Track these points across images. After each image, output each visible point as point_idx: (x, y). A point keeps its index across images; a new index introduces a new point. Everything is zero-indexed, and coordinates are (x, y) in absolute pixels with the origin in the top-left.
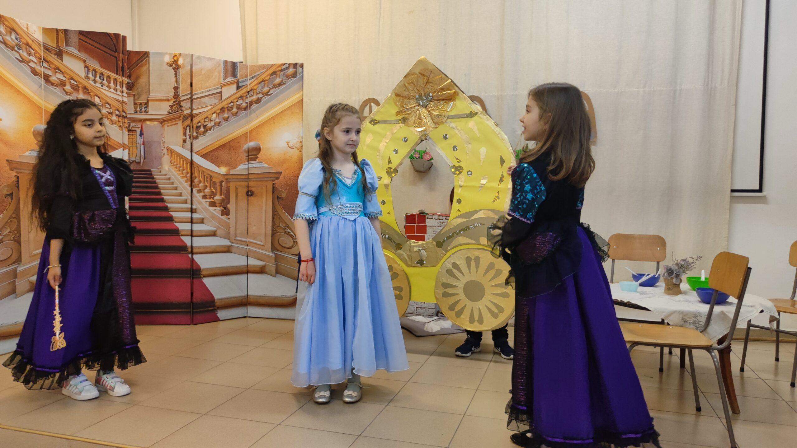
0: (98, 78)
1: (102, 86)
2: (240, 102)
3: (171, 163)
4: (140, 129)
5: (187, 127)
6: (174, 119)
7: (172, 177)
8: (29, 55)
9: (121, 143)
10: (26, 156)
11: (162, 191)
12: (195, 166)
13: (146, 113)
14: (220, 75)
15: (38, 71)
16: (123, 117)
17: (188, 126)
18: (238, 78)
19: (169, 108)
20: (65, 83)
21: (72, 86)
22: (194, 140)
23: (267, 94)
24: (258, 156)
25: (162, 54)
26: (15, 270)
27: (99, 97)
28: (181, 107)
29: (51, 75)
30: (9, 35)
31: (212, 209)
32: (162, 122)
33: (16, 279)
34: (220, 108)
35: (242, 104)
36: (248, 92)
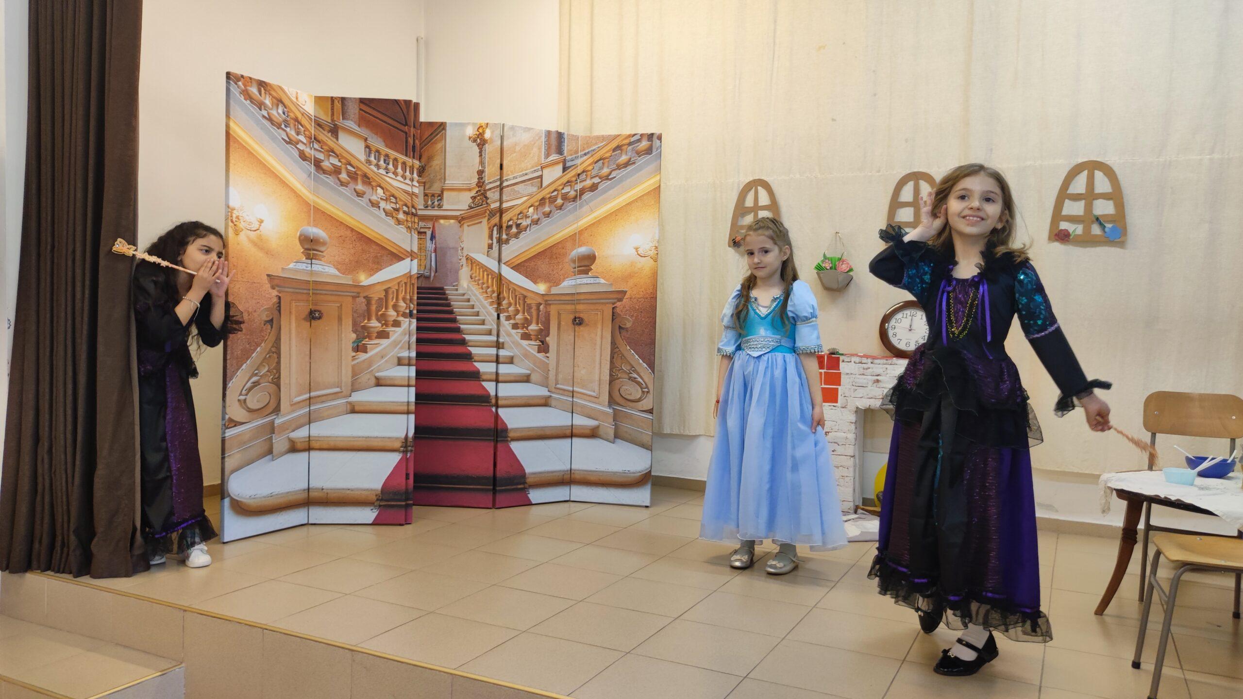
0: (382, 162)
1: (387, 173)
2: (567, 189)
3: (472, 278)
4: (431, 230)
5: (494, 227)
6: (476, 215)
7: (473, 298)
8: (298, 134)
9: (409, 250)
10: (290, 269)
11: (458, 317)
12: (503, 282)
13: (440, 208)
14: (540, 152)
15: (307, 155)
16: (413, 214)
17: (495, 225)
18: (565, 155)
19: (471, 201)
20: (341, 169)
21: (349, 173)
22: (503, 245)
23: (607, 178)
24: (592, 267)
25: (463, 125)
26: (273, 422)
27: (382, 188)
28: (487, 198)
29: (323, 158)
30: (275, 108)
31: (525, 343)
32: (461, 220)
33: (274, 435)
34: (540, 199)
35: (569, 192)
36: (579, 175)
